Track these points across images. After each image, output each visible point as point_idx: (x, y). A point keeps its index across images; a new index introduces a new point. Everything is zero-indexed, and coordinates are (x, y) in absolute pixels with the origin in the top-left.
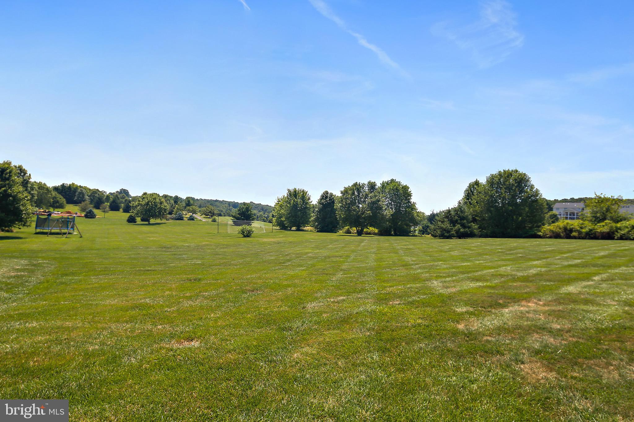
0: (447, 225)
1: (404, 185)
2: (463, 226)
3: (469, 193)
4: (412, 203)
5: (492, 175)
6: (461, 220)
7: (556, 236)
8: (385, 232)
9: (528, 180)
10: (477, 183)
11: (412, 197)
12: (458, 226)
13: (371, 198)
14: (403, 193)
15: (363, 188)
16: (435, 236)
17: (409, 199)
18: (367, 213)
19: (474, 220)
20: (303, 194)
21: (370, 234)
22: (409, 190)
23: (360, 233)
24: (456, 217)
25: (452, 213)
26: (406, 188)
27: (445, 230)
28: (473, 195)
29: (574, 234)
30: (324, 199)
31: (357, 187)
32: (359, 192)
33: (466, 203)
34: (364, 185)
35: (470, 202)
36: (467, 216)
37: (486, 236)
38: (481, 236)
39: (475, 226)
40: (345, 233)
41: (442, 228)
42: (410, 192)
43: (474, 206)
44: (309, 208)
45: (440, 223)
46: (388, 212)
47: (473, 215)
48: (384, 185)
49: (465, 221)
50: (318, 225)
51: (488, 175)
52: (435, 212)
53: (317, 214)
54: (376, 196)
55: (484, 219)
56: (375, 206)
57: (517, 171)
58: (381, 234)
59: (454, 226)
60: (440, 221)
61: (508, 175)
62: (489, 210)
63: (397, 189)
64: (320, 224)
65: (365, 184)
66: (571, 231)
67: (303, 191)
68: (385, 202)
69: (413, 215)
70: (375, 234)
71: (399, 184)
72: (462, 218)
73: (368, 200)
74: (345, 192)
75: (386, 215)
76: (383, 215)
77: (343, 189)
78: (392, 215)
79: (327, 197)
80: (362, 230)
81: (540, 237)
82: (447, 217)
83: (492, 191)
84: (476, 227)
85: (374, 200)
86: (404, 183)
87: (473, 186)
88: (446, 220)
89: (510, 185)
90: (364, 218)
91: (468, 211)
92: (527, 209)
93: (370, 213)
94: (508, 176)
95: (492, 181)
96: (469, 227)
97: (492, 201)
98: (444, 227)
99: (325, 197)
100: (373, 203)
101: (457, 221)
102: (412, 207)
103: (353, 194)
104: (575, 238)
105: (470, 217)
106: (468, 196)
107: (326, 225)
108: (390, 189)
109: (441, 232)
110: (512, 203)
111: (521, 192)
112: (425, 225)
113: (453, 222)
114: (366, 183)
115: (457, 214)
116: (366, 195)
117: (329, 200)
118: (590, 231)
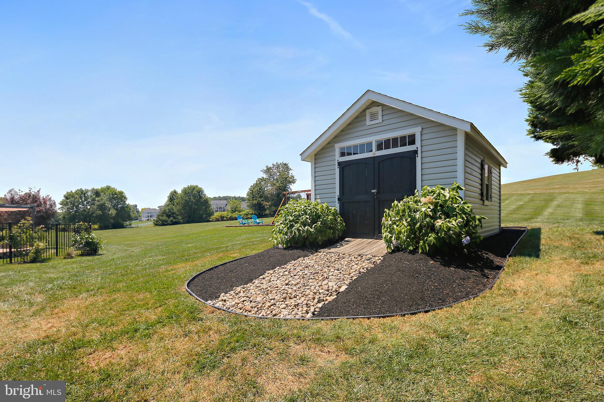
0: (165, 218)
1: (120, 190)
2: (174, 218)
3: (170, 198)
4: (129, 204)
7: (218, 220)
9: (203, 192)
10: (175, 192)
12: (171, 218)
13: (98, 201)
14: (121, 196)
15: (88, 193)
22: (124, 194)
24: (170, 213)
25: (167, 211)
26: (121, 193)
27: (164, 221)
28: (174, 199)
29: (225, 219)
35: (173, 204)
36: (176, 212)
38: (184, 223)
41: (162, 220)
42: (125, 196)
43: (176, 206)
45: (161, 217)
48: (103, 191)
49: (175, 215)
51: (182, 188)
54: (101, 200)
55: (183, 213)
56: (103, 207)
57: (197, 186)
59: (169, 218)
61: (193, 188)
63: (115, 194)
66: (223, 217)
71: (115, 190)
72: (173, 214)
73: (96, 203)
74: (69, 196)
75: (112, 214)
76: (109, 214)
81: (211, 221)
82: (164, 213)
84: (181, 218)
87: (173, 194)
89: (194, 194)
91: (176, 209)
95: (185, 191)
96: (177, 218)
97: (186, 203)
100: (102, 205)
101: (170, 215)
104: (225, 220)
109: (162, 222)
110: (197, 204)
111: (200, 198)
113: (168, 216)
114: (89, 189)
115: (170, 211)
118: (231, 216)
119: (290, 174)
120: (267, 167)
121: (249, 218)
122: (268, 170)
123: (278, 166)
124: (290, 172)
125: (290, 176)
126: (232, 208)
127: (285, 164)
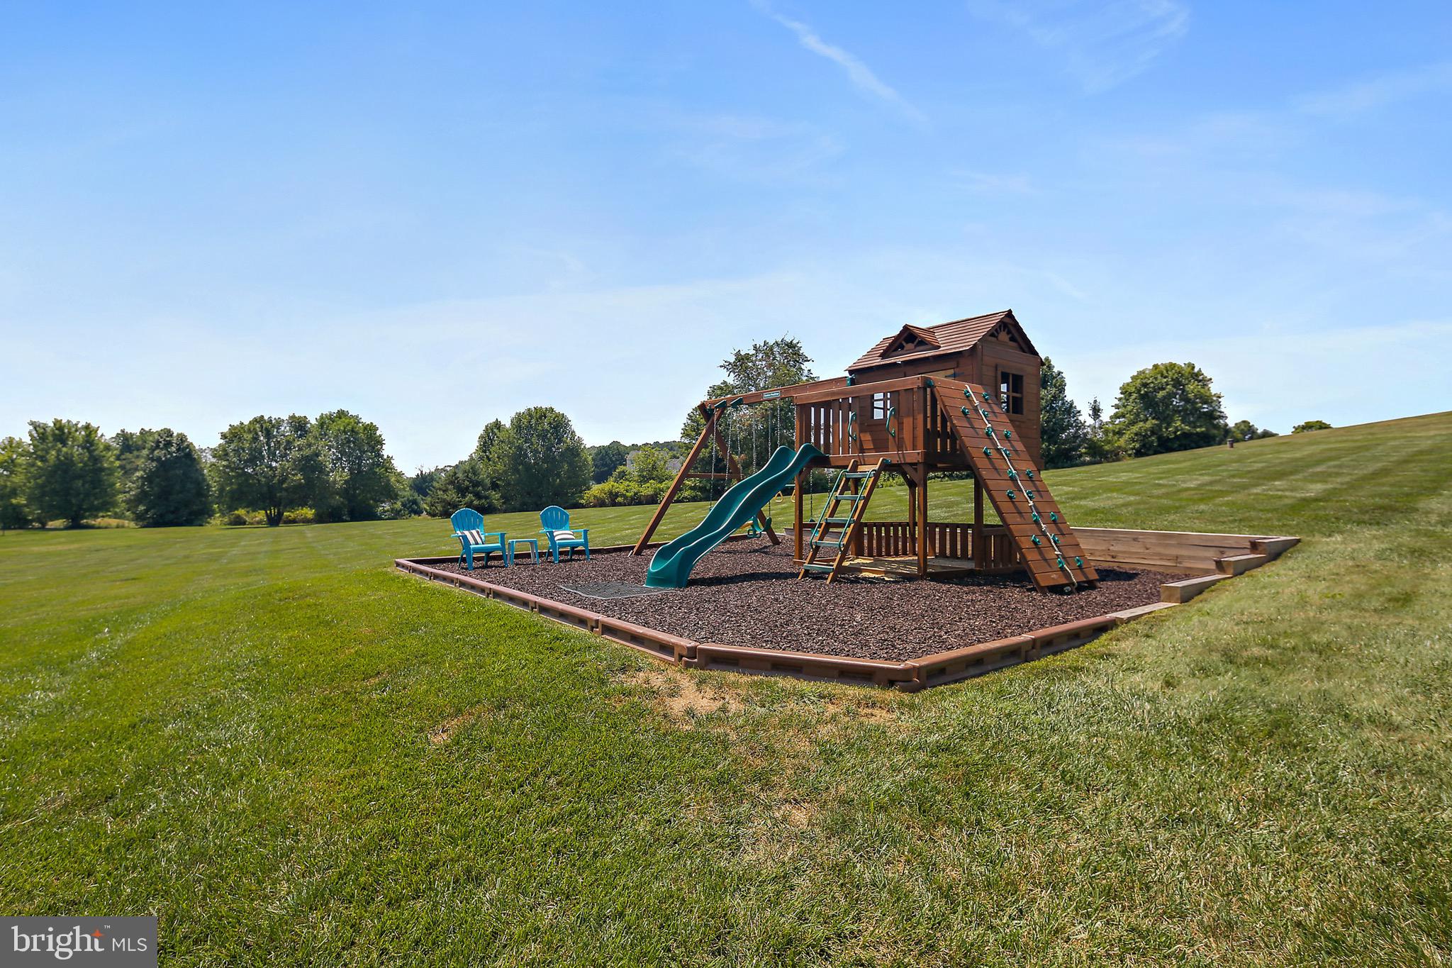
0: (452, 495)
1: (368, 422)
2: (478, 496)
3: (485, 443)
4: (385, 457)
5: (519, 414)
6: (473, 486)
7: (601, 503)
8: (329, 516)
9: (567, 424)
10: (497, 425)
11: (384, 447)
12: (470, 497)
13: (300, 449)
14: (367, 438)
15: (278, 429)
16: (433, 515)
17: (378, 450)
18: (292, 480)
19: (495, 486)
20: (88, 435)
21: (294, 521)
22: (378, 433)
23: (274, 521)
24: (467, 483)
25: (460, 475)
26: (371, 429)
27: (449, 504)
28: (492, 444)
29: (620, 499)
30: (162, 449)
31: (264, 427)
32: (268, 435)
33: (481, 458)
34: (279, 422)
35: (488, 457)
36: (483, 480)
37: (514, 510)
38: (505, 512)
39: (495, 496)
40: (229, 524)
41: (444, 500)
42: (380, 436)
43: (494, 462)
44: (109, 469)
45: (440, 493)
46: (338, 476)
47: (492, 478)
48: (324, 422)
49: (480, 488)
50: (147, 511)
51: (513, 415)
52: (426, 471)
53: (143, 485)
54: (310, 445)
55: (508, 484)
56: (310, 465)
57: (552, 410)
58: (320, 519)
59: (464, 496)
60: (440, 489)
61: (540, 414)
62: (516, 471)
63: (353, 431)
64: (153, 508)
65: (283, 421)
66: (617, 495)
67: (87, 427)
68: (328, 455)
69: (389, 480)
70: (307, 521)
71: (356, 419)
72: (476, 484)
73: (294, 454)
74: (233, 435)
75: (335, 482)
76: (328, 482)
77: (226, 429)
78: (346, 482)
79: (169, 444)
80: (280, 514)
81: (582, 506)
82: (452, 483)
83: (519, 439)
84: (497, 496)
85: (307, 452)
86: (366, 420)
87: (492, 430)
88: (450, 487)
89: (543, 430)
90: (286, 490)
91: (485, 473)
92: (566, 467)
93: (300, 479)
94: (540, 418)
95: (518, 421)
96: (486, 498)
97: (520, 455)
98: (448, 499)
99: (165, 445)
100: (307, 459)
101: (467, 488)
102: (387, 465)
103: (256, 439)
104: (620, 504)
105: (488, 481)
106: (484, 446)
107: (172, 509)
108: (339, 430)
109: (444, 507)
110: (548, 458)
111: (560, 441)
112: (408, 499)
113: (462, 491)
114: (285, 417)
115: (467, 476)
116: (288, 442)
117: (178, 450)
118: (636, 494)
119: (806, 373)
120: (738, 354)
121: (686, 498)
122: (741, 364)
123: (768, 351)
124: (806, 366)
125: (804, 379)
126: (641, 470)
127: (791, 345)
